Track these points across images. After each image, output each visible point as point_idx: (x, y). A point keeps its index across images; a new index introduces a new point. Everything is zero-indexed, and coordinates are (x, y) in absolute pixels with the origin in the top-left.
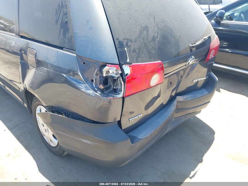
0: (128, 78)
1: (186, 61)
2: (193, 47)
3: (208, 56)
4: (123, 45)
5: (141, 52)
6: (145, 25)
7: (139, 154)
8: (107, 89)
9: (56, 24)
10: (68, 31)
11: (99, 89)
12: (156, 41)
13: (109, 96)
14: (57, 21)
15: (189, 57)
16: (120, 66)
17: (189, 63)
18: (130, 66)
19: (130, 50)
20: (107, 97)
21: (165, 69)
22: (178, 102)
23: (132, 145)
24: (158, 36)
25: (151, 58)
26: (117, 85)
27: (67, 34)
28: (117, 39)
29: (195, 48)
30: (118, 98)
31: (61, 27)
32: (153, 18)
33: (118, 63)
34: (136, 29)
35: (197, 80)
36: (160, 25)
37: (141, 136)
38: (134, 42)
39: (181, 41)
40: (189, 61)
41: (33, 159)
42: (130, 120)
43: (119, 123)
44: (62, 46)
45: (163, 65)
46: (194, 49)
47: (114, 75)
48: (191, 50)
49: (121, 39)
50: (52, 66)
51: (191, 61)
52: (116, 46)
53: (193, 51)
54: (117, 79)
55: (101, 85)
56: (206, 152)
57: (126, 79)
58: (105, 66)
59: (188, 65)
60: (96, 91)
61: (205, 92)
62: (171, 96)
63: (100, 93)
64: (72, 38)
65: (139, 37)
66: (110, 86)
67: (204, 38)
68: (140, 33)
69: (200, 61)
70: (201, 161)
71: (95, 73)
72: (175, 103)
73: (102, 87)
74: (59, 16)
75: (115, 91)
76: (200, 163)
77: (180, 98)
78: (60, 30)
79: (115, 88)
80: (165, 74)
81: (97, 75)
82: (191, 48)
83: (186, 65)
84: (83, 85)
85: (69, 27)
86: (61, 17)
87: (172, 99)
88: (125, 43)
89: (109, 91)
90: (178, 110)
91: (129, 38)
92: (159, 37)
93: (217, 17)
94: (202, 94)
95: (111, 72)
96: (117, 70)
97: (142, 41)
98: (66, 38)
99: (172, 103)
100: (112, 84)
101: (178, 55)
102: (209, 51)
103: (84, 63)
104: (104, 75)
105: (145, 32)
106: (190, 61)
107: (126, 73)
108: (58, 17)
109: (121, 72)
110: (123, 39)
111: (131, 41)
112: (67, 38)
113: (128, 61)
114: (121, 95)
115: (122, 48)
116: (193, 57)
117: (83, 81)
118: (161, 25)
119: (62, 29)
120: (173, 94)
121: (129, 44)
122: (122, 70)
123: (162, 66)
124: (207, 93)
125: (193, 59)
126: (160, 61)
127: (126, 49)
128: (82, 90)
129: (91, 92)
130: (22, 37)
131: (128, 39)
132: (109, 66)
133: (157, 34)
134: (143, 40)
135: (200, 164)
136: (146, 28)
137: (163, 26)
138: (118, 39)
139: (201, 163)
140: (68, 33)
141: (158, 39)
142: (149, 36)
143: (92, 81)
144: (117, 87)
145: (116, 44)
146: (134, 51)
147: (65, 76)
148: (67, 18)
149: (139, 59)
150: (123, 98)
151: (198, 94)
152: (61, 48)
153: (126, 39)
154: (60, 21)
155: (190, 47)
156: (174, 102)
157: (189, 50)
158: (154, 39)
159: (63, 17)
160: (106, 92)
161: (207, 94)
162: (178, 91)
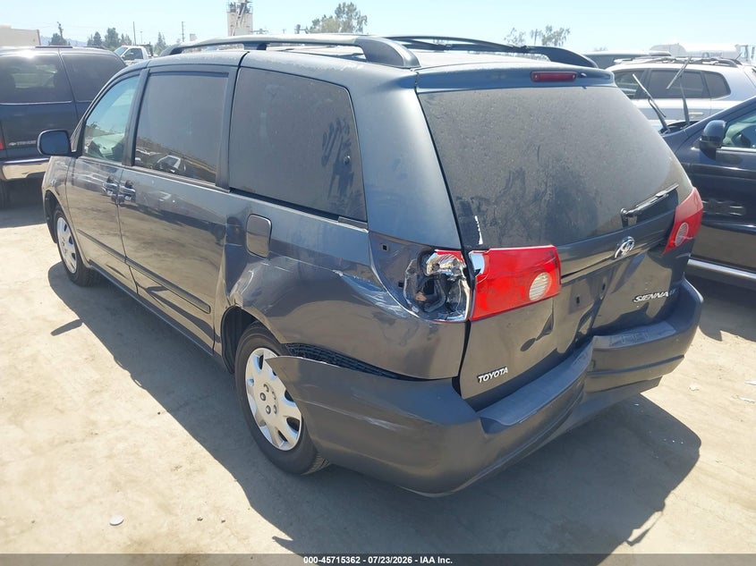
0: (480, 278)
1: (615, 248)
2: (630, 215)
3: (670, 238)
4: (471, 211)
5: (509, 223)
6: (518, 168)
7: (500, 466)
8: (431, 302)
9: (324, 165)
10: (352, 180)
11: (415, 302)
12: (543, 200)
13: (437, 317)
14: (326, 159)
15: (621, 239)
16: (464, 253)
17: (621, 252)
18: (484, 254)
19: (484, 221)
20: (432, 319)
21: (562, 265)
22: (596, 350)
23: (486, 436)
24: (545, 192)
25: (530, 239)
26: (453, 294)
27: (349, 187)
28: (458, 198)
29: (636, 218)
30: (457, 322)
31: (335, 173)
32: (536, 152)
33: (460, 248)
34: (499, 176)
35: (644, 298)
36: (550, 167)
37: (505, 420)
38: (494, 204)
39: (601, 202)
40: (621, 248)
41: (233, 479)
42: (480, 378)
43: (456, 382)
44: (335, 212)
45: (559, 255)
46: (632, 221)
47: (448, 272)
48: (625, 223)
49: (466, 199)
50: (311, 253)
51: (625, 249)
52: (457, 212)
53: (630, 224)
54: (457, 280)
55: (421, 293)
56: (674, 488)
57: (476, 280)
58: (431, 253)
59: (619, 258)
60: (409, 307)
61: (668, 330)
62: (578, 334)
63: (417, 310)
64: (360, 195)
65: (504, 193)
66: (439, 297)
67: (658, 195)
68: (507, 185)
69: (649, 250)
70: (660, 507)
71: (408, 268)
72: (589, 351)
73: (421, 297)
74: (331, 150)
75: (450, 308)
76: (658, 511)
77: (601, 342)
78: (333, 179)
79: (448, 300)
80: (562, 275)
81: (411, 271)
82: (625, 219)
83: (613, 258)
84: (381, 294)
85: (353, 174)
86: (335, 151)
87: (580, 343)
88: (474, 207)
89: (435, 307)
90: (596, 372)
91: (483, 196)
92: (549, 192)
93: (704, 138)
94: (660, 334)
95: (442, 266)
96: (454, 263)
97: (511, 202)
98: (345, 195)
99: (582, 351)
100: (443, 292)
101: (595, 234)
102: (672, 227)
103: (385, 248)
104: (429, 271)
105: (518, 182)
106: (624, 247)
107: (476, 268)
108: (328, 150)
109: (465, 266)
110: (472, 198)
111: (487, 201)
112: (348, 195)
113: (481, 242)
114: (463, 317)
115: (467, 215)
116: (630, 239)
117: (381, 286)
118: (553, 167)
119: (338, 177)
120: (584, 330)
121: (483, 208)
122: (468, 261)
123: (557, 257)
124: (675, 331)
125: (631, 243)
126: (551, 246)
127: (476, 217)
128: (378, 304)
129: (397, 308)
130: (233, 190)
131: (480, 199)
132: (440, 253)
133: (543, 186)
134: (514, 199)
135: (657, 515)
136: (521, 174)
137: (558, 168)
138: (461, 198)
139: (660, 513)
140: (351, 185)
141: (547, 198)
142: (527, 190)
143: (401, 285)
144: (455, 300)
145: (456, 209)
146: (494, 222)
147: (341, 275)
148: (349, 153)
149: (505, 240)
150: (468, 323)
151: (650, 335)
152: (335, 217)
153: (477, 197)
154: (333, 159)
155: (623, 216)
156: (587, 349)
157: (620, 222)
158: (537, 197)
159: (340, 150)
160: (430, 310)
161: (673, 335)
162: (596, 325)
